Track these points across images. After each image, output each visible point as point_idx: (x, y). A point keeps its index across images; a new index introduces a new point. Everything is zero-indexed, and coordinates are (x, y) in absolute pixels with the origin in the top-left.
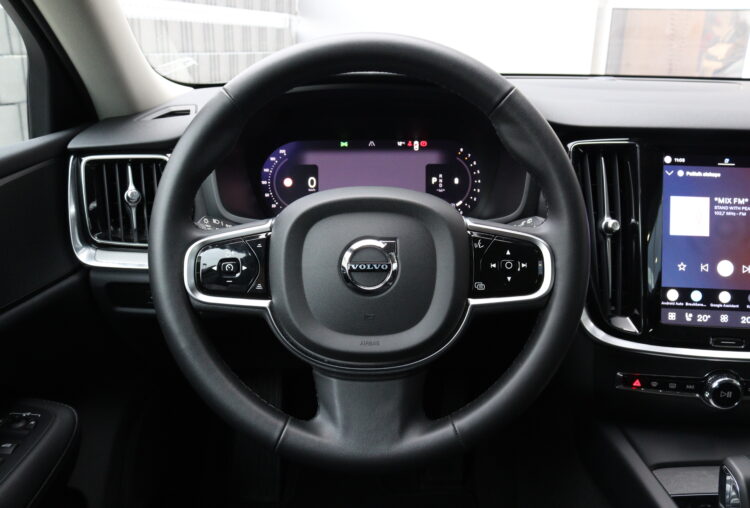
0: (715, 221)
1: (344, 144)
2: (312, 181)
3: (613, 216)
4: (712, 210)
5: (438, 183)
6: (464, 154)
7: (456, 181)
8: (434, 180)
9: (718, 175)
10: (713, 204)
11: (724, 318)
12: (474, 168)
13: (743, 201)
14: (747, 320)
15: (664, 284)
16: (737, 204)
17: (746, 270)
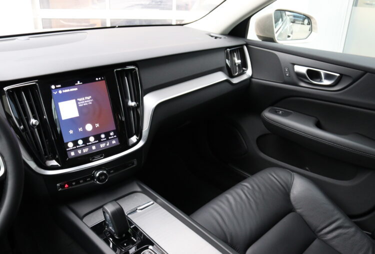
0: (80, 109)
3: (35, 118)
4: (78, 105)
9: (76, 89)
10: (77, 102)
11: (94, 148)
13: (89, 98)
14: (102, 145)
15: (65, 142)
16: (87, 100)
17: (97, 125)
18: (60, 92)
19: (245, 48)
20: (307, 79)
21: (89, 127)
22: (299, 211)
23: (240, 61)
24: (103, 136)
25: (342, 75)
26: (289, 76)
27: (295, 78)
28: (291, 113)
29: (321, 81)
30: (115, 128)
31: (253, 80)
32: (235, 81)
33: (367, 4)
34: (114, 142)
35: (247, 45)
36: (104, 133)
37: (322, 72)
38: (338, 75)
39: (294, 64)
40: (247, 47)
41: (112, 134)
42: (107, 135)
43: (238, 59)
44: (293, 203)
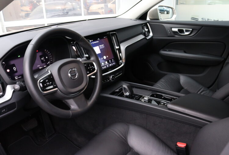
0: (101, 50)
1: (19, 56)
2: (15, 68)
3: (86, 54)
4: (100, 48)
5: (43, 59)
6: (46, 51)
7: (47, 57)
8: (42, 59)
9: (98, 42)
10: (99, 47)
11: (108, 66)
12: (49, 54)
13: (103, 45)
14: (110, 65)
15: (101, 63)
16: (102, 46)
17: (107, 57)
18: (93, 43)
19: (148, 24)
20: (178, 33)
21: (105, 57)
22: (185, 88)
23: (147, 30)
24: (110, 61)
25: (193, 29)
26: (170, 33)
27: (173, 34)
28: (172, 50)
29: (184, 33)
30: (113, 58)
31: (154, 38)
32: (148, 38)
33: (181, 3)
34: (114, 63)
35: (148, 23)
36: (110, 60)
37: (184, 29)
38: (191, 29)
39: (172, 28)
40: (149, 24)
41: (113, 60)
42: (111, 60)
43: (146, 29)
44: (182, 85)
